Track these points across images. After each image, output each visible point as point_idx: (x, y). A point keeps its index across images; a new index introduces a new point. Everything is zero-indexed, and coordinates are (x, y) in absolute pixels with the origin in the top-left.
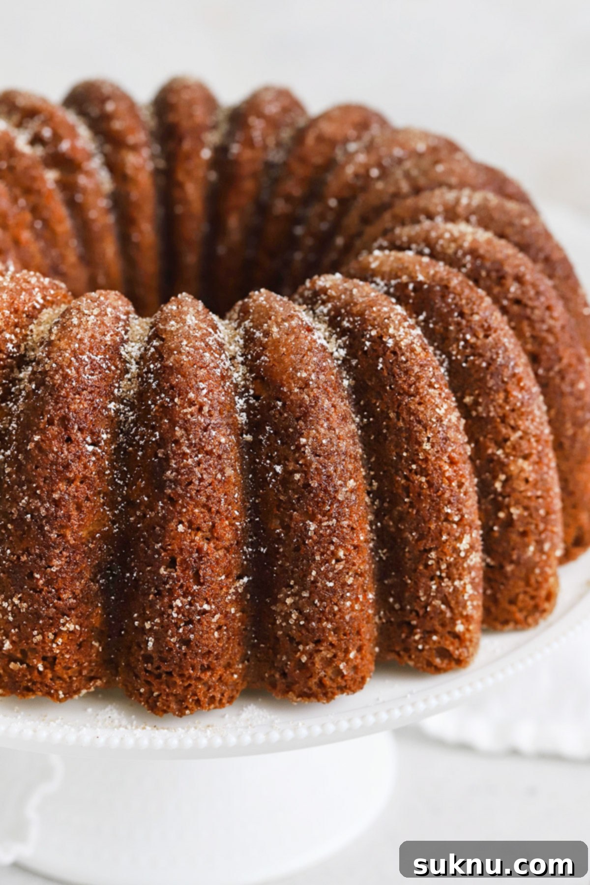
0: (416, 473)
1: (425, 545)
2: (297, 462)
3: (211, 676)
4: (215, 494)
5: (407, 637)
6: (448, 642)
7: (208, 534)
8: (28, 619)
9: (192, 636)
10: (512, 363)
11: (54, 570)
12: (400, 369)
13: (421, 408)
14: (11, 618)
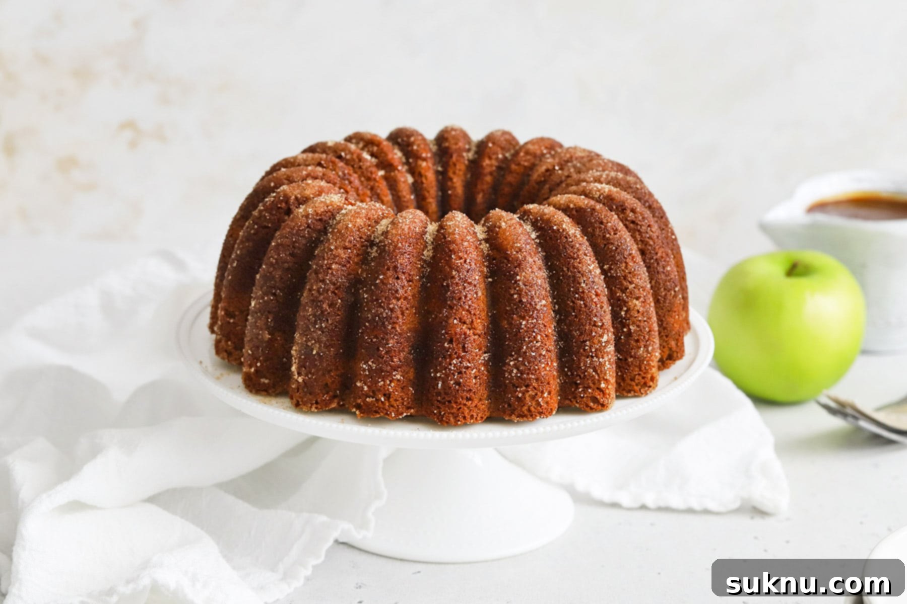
0: (578, 299)
1: (583, 338)
2: (515, 289)
3: (472, 404)
4: (473, 305)
5: (575, 390)
6: (597, 394)
7: (469, 326)
8: (376, 373)
9: (461, 380)
10: (629, 248)
11: (390, 345)
12: (569, 245)
13: (580, 265)
14: (367, 373)
